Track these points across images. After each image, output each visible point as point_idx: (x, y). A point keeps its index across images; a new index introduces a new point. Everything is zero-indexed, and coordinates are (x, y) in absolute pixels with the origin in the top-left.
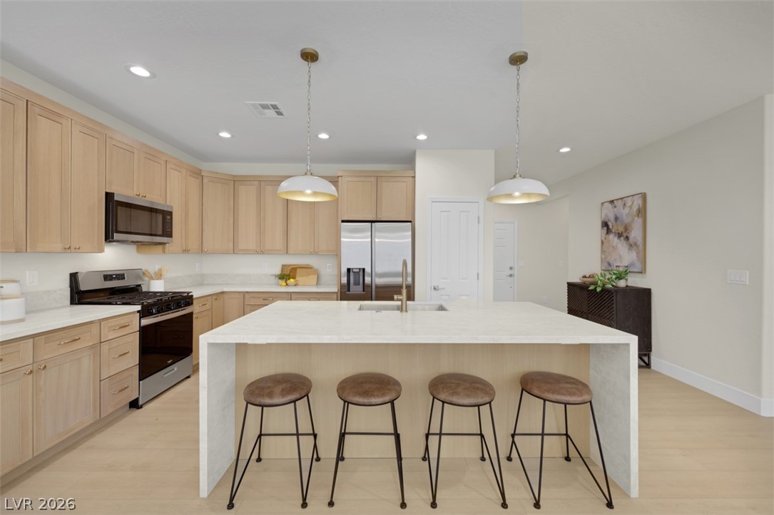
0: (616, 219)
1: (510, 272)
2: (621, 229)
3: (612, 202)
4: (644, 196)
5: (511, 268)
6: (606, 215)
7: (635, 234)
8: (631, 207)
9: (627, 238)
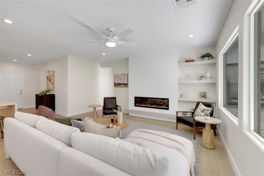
0: (49, 76)
1: (21, 92)
2: (50, 79)
3: (48, 72)
4: (54, 71)
5: (21, 91)
6: (47, 75)
7: (52, 81)
8: (52, 74)
9: (51, 82)
